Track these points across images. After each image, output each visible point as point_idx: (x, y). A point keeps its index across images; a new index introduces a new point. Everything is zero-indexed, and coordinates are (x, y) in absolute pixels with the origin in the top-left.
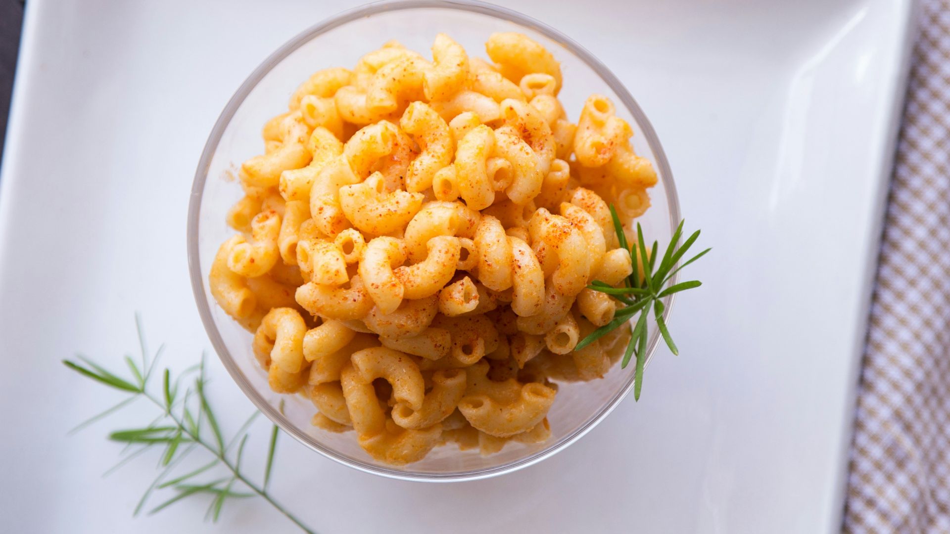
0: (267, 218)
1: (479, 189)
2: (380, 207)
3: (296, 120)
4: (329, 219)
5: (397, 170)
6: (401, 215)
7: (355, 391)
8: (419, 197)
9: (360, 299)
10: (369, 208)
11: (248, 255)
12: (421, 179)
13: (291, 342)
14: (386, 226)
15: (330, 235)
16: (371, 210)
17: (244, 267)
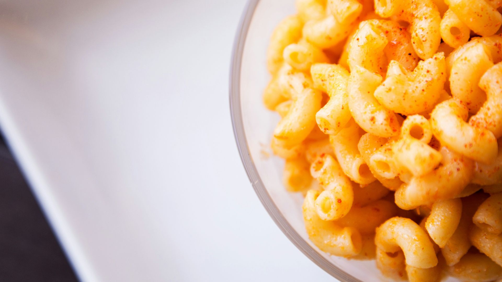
0: (321, 163)
1: (487, 13)
2: (417, 85)
3: (289, 74)
4: (385, 122)
5: (402, 50)
6: (438, 79)
7: (496, 246)
8: (441, 55)
9: (461, 166)
10: (410, 91)
11: (333, 199)
12: (431, 41)
13: (417, 243)
14: (433, 96)
15: (395, 134)
16: (413, 91)
17: (337, 210)
